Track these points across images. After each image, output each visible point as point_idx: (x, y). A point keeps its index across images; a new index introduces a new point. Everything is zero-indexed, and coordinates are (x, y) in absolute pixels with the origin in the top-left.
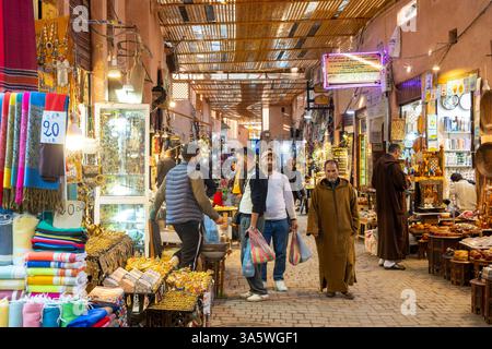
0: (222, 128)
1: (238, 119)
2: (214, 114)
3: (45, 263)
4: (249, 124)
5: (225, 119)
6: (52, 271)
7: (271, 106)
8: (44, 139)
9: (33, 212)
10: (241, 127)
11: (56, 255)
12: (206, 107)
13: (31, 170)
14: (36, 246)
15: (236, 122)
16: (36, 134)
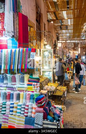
2: (67, 50)
3: (31, 85)
4: (75, 52)
9: (28, 74)
10: (73, 52)
11: (33, 83)
12: (65, 48)
14: (29, 81)
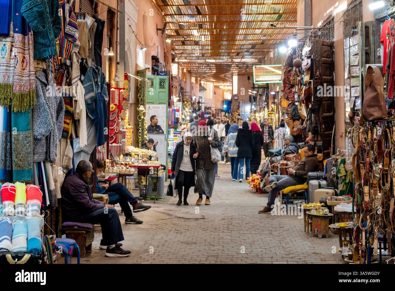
0: (200, 90)
1: (213, 82)
5: (202, 82)
6: (177, 137)
7: (239, 75)
8: (176, 117)
13: (174, 122)
15: (212, 84)
16: (175, 116)
